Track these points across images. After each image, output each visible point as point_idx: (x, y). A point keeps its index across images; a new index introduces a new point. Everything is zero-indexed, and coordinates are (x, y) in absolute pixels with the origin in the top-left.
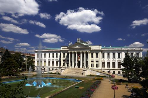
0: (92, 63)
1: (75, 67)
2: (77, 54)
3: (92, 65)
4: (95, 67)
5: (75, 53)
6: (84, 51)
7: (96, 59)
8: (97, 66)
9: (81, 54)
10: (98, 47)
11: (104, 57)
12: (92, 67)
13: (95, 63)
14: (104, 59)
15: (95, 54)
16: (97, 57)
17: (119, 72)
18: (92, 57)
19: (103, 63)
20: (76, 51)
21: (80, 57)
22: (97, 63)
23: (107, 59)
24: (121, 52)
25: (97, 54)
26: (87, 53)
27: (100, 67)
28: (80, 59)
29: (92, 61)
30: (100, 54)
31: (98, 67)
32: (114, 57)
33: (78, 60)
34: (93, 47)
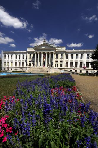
0: (57, 63)
1: (40, 67)
2: (42, 55)
3: (57, 65)
4: (59, 67)
5: (40, 54)
6: (49, 52)
7: (60, 59)
8: (61, 65)
9: (46, 55)
10: (63, 48)
11: (67, 58)
12: (56, 66)
13: (59, 63)
14: (68, 60)
15: (59, 55)
16: (62, 57)
17: (80, 71)
18: (57, 57)
19: (67, 63)
20: (41, 52)
21: (45, 57)
22: (61, 63)
23: (71, 60)
24: (84, 54)
25: (62, 55)
26: (52, 54)
27: (64, 67)
28: (45, 59)
29: (57, 62)
30: (64, 55)
31: (62, 67)
32: (77, 58)
33: (43, 61)
34: (58, 48)
